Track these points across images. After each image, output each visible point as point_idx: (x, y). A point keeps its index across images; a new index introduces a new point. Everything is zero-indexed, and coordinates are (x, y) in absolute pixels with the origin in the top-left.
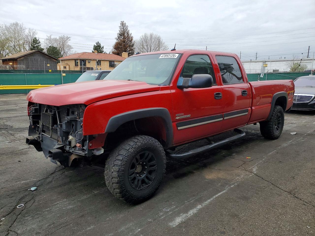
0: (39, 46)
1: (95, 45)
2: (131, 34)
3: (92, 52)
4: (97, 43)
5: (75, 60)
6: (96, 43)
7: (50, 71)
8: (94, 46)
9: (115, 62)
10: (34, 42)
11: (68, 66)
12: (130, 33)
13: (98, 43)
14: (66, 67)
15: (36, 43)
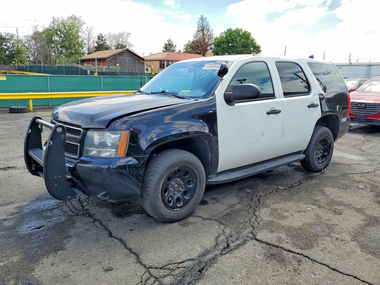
0: (104, 43)
1: (166, 43)
2: (212, 30)
3: (163, 52)
4: (169, 41)
5: (161, 61)
10: (99, 39)
11: (150, 68)
12: (211, 28)
14: (148, 69)
15: (102, 40)
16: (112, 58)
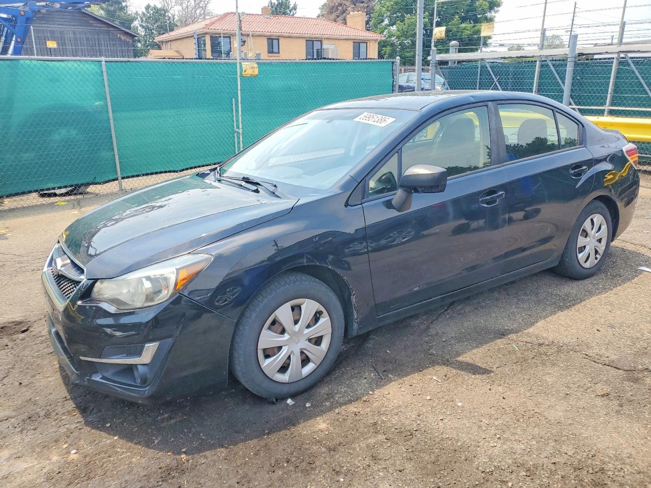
5: (199, 37)
9: (324, 42)
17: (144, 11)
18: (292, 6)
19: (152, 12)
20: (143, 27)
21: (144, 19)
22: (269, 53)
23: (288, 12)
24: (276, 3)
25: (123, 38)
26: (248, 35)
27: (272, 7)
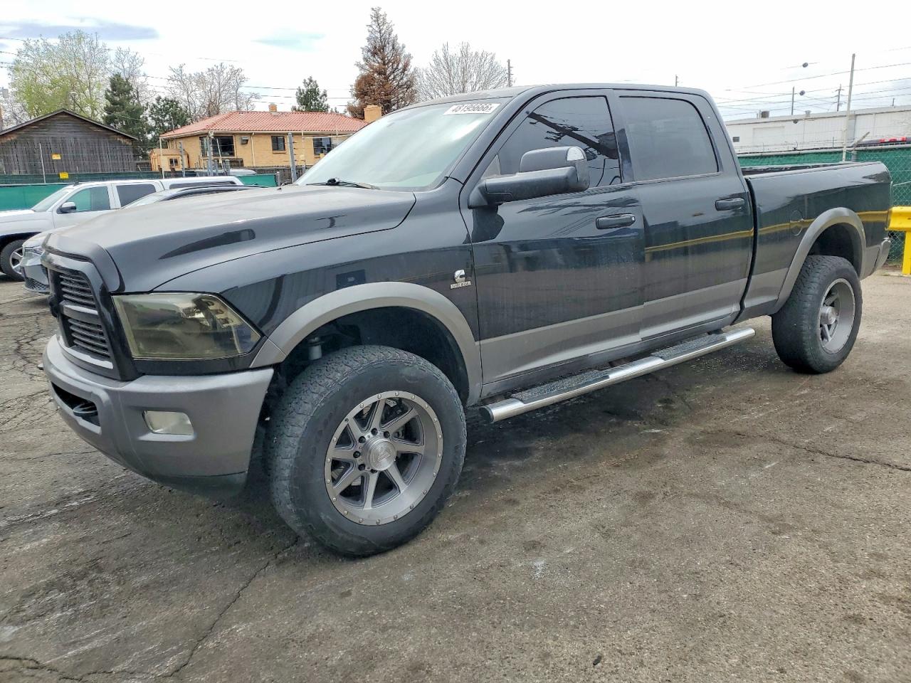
0: (128, 99)
1: (301, 88)
4: (308, 81)
6: (305, 80)
7: (64, 175)
8: (300, 90)
9: (334, 138)
12: (400, 42)
13: (311, 81)
14: (176, 162)
16: (14, 137)
17: (155, 102)
18: (321, 93)
19: (162, 104)
20: (153, 119)
21: (155, 110)
22: (274, 150)
23: (319, 99)
24: (305, 89)
25: (123, 141)
26: (251, 134)
27: (301, 94)
